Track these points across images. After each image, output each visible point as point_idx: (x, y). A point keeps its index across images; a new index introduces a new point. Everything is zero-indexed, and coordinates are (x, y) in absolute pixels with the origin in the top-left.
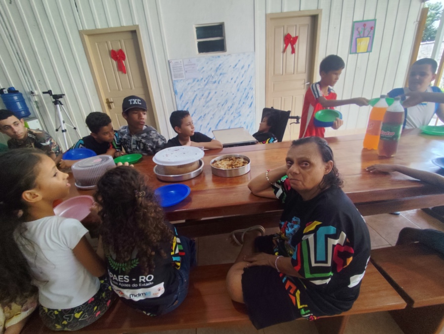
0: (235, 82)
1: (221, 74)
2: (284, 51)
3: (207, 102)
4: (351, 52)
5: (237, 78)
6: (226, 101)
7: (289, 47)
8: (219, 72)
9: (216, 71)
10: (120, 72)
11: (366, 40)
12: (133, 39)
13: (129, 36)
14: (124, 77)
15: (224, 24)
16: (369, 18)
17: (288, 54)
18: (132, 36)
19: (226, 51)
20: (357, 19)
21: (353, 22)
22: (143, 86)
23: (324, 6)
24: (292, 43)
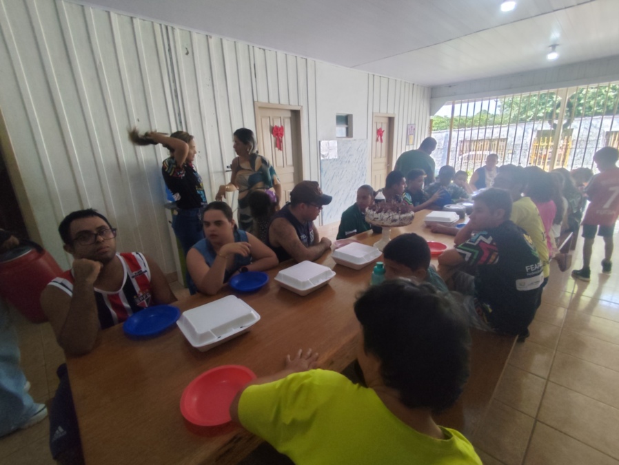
0: (357, 162)
3: (341, 179)
5: (358, 159)
7: (379, 138)
8: (349, 153)
9: (347, 152)
10: (277, 149)
11: (412, 136)
12: (291, 118)
13: (289, 114)
14: (279, 153)
15: (351, 116)
16: (413, 122)
17: (379, 143)
18: (291, 115)
19: (352, 136)
20: (409, 123)
21: (408, 125)
22: (294, 165)
23: (396, 112)
24: (381, 135)
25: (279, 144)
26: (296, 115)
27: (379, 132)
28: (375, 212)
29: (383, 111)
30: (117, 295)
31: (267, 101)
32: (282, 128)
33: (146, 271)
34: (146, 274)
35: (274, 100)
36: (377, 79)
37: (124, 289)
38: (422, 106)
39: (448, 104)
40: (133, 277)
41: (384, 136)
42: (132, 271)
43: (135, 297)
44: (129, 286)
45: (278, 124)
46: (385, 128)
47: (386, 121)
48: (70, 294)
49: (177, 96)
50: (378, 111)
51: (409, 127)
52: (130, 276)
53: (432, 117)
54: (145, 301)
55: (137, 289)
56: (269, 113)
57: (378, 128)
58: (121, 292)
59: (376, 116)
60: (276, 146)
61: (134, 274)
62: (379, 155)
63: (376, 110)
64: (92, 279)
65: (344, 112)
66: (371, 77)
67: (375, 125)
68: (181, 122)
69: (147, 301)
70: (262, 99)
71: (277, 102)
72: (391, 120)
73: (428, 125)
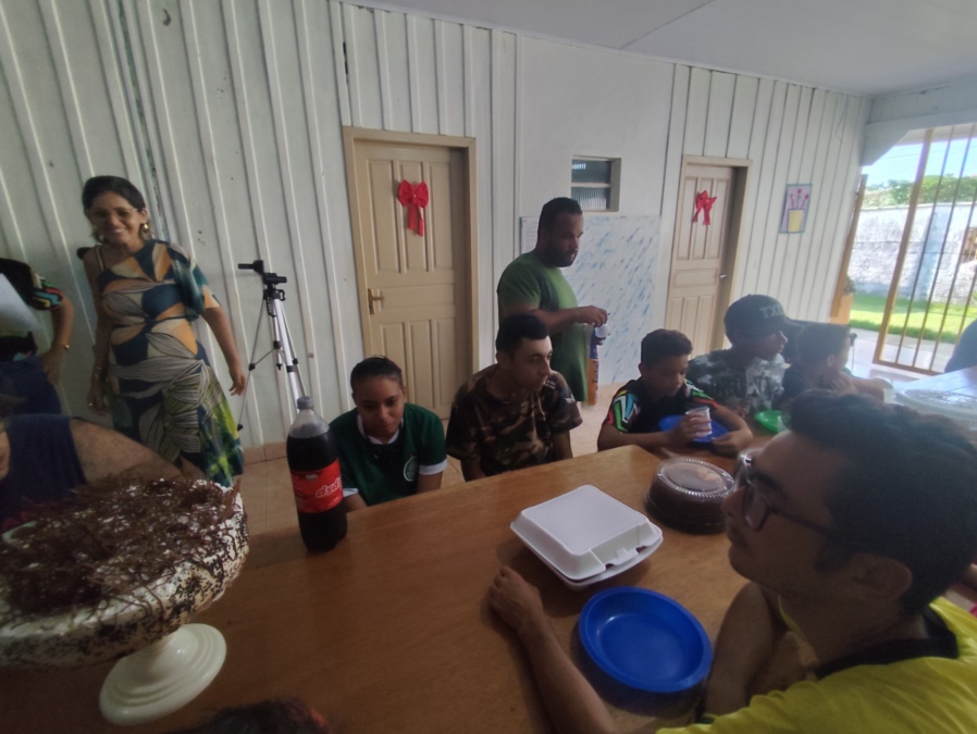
0: (627, 267)
1: (606, 251)
2: (695, 219)
5: (631, 260)
10: (410, 232)
11: (800, 213)
12: (449, 166)
13: (444, 157)
16: (804, 180)
17: (700, 225)
18: (450, 157)
19: (616, 209)
23: (755, 156)
24: (707, 207)
25: (415, 223)
26: (460, 157)
32: (424, 188)
35: (395, 124)
45: (414, 177)
46: (720, 194)
47: (725, 174)
49: (142, 114)
56: (392, 154)
57: (700, 190)
66: (682, 73)
67: (688, 184)
68: (154, 170)
70: (365, 120)
72: (738, 175)
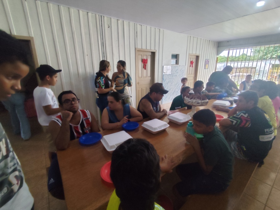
2: (190, 66)
3: (172, 84)
4: (204, 69)
6: (177, 83)
7: (191, 65)
8: (177, 72)
9: (176, 71)
10: (144, 69)
11: (207, 65)
12: (151, 55)
13: (150, 54)
14: (145, 71)
15: (179, 55)
16: (208, 58)
17: (191, 67)
18: (151, 54)
19: (178, 64)
20: (206, 58)
21: (206, 59)
22: (151, 76)
23: (200, 53)
24: (192, 64)
25: (145, 67)
26: (153, 54)
27: (192, 63)
28: (189, 99)
29: (194, 53)
30: (78, 127)
31: (141, 48)
32: (147, 60)
33: (89, 118)
34: (89, 119)
35: (144, 47)
36: (192, 38)
37: (80, 124)
38: (213, 51)
39: (227, 50)
40: (84, 120)
41: (194, 65)
42: (84, 118)
43: (84, 128)
44: (82, 123)
45: (145, 58)
46: (194, 61)
47: (195, 57)
48: (60, 125)
49: (103, 45)
50: (192, 53)
51: (206, 60)
52: (83, 120)
53: (218, 56)
54: (88, 130)
55: (86, 125)
56: (141, 53)
57: (191, 60)
58: (79, 126)
59: (190, 55)
60: (143, 68)
61: (85, 119)
62: (191, 73)
63: (191, 52)
64: (69, 119)
65: (175, 53)
66: (189, 37)
67: (190, 59)
68: (104, 56)
69: (89, 130)
70: (139, 47)
71: (146, 48)
72: (197, 57)
73: (215, 59)
